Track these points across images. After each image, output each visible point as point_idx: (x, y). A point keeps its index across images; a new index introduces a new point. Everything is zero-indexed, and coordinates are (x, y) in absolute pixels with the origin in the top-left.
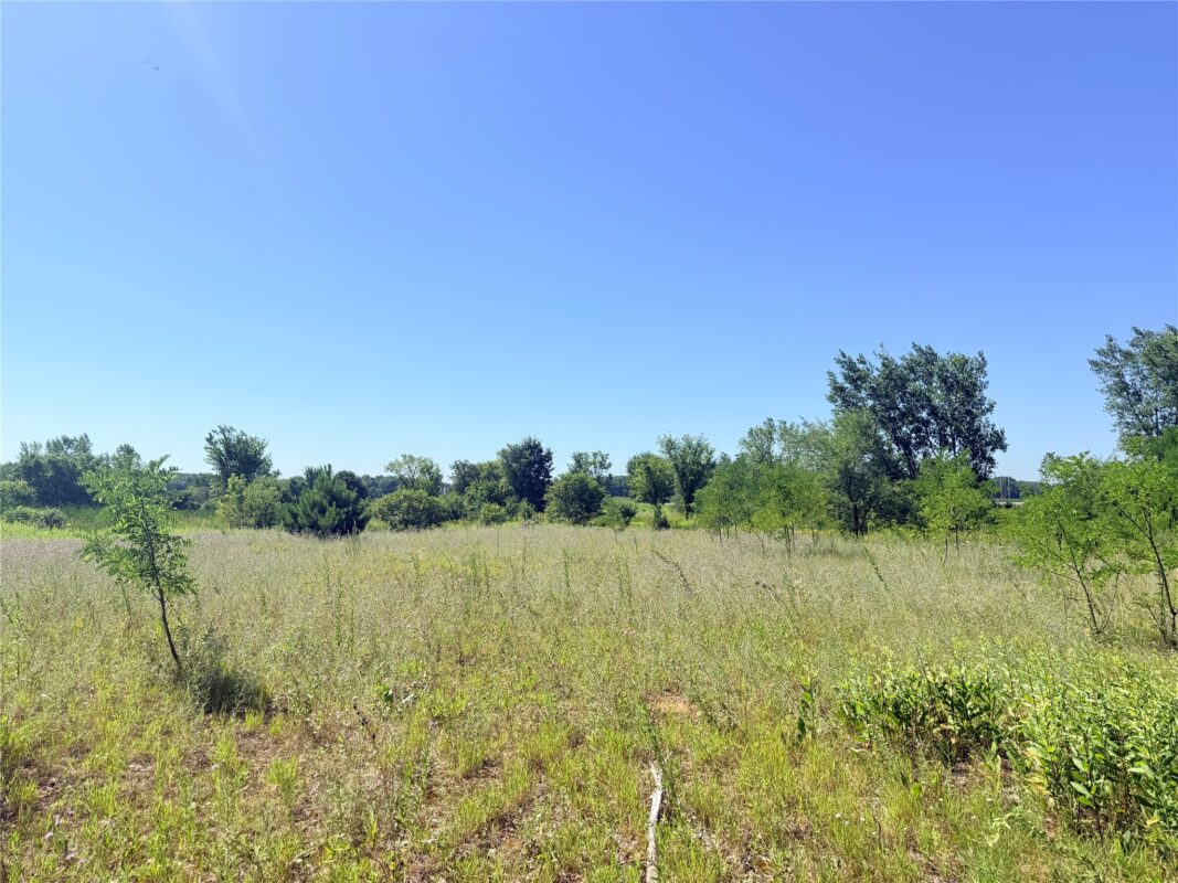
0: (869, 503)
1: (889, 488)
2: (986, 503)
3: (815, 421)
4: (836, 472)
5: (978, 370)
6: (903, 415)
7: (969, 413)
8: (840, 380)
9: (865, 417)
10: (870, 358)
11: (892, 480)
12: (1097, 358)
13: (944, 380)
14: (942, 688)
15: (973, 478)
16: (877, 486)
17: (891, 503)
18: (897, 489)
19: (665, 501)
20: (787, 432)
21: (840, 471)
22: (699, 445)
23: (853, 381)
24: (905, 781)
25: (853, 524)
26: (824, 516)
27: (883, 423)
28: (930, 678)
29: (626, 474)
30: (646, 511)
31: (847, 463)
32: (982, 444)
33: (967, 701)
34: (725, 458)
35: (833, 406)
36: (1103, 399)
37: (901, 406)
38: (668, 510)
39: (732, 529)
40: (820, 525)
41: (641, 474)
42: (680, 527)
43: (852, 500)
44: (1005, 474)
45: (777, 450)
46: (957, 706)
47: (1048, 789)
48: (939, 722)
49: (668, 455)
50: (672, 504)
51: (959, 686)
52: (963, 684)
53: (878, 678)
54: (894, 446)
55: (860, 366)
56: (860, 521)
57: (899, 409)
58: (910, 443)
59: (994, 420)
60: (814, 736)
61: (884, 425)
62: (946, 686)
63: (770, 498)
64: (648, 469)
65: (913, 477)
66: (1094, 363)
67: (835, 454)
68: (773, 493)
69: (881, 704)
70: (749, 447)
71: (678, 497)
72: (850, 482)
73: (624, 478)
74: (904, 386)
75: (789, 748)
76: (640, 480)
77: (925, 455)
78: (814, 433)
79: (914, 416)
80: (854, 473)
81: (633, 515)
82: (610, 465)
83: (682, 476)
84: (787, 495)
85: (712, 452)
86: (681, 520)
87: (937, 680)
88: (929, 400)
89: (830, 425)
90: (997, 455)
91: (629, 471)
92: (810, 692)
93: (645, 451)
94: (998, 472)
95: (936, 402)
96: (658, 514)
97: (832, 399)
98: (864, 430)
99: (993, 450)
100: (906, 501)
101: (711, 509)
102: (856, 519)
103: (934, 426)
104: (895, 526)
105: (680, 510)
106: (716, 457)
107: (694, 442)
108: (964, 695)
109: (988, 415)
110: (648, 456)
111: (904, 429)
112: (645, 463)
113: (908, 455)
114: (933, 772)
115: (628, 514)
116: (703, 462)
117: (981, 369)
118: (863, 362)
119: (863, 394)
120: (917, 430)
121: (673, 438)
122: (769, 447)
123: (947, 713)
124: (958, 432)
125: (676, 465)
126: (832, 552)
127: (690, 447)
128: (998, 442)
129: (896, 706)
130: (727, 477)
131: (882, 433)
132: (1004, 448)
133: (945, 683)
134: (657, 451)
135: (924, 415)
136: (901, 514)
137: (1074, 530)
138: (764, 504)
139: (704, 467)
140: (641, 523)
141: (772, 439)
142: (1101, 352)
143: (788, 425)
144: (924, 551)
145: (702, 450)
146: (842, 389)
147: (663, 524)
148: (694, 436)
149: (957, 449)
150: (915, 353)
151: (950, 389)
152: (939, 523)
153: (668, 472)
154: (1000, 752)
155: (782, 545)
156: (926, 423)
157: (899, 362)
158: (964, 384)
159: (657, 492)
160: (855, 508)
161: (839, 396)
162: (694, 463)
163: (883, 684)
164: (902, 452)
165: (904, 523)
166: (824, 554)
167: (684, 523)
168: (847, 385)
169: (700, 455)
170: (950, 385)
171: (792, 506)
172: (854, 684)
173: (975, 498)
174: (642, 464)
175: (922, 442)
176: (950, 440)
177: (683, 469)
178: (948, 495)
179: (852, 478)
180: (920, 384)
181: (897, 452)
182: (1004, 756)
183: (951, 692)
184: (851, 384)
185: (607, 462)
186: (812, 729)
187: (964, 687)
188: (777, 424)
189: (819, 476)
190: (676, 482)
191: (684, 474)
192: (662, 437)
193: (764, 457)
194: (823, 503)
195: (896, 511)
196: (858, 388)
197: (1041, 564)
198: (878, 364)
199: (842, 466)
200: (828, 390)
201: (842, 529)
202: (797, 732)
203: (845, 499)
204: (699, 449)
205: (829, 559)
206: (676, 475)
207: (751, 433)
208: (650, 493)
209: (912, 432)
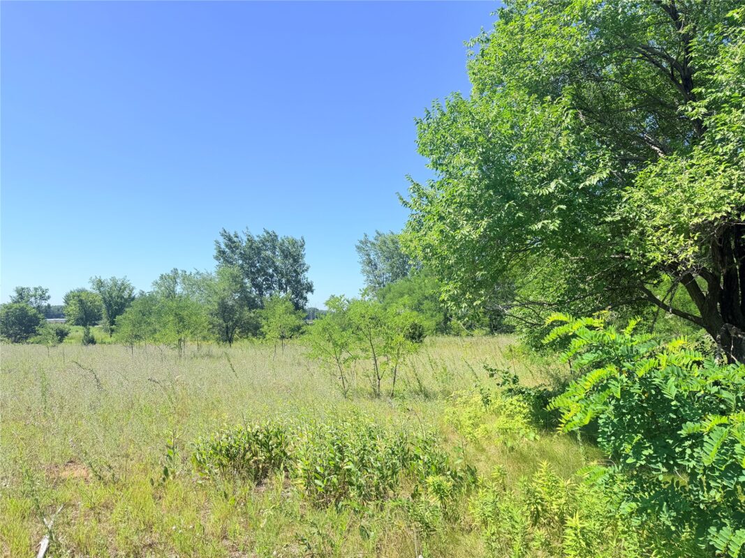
0: (235, 325)
1: (248, 314)
2: (302, 322)
3: (204, 272)
4: (216, 304)
5: (301, 247)
6: (258, 271)
7: (295, 271)
8: (223, 246)
9: (236, 270)
10: (240, 234)
11: (250, 309)
12: (358, 244)
13: (283, 251)
14: (256, 435)
15: (292, 308)
16: (241, 313)
17: (248, 323)
18: (252, 315)
19: (94, 324)
20: (186, 278)
21: (219, 304)
22: (123, 284)
23: (230, 248)
24: (226, 496)
25: (225, 337)
26: (205, 332)
27: (247, 274)
28: (249, 429)
29: (63, 304)
30: (77, 332)
31: (223, 299)
32: (300, 289)
33: (269, 441)
34: (142, 293)
35: (217, 263)
36: (360, 267)
37: (258, 265)
38: (95, 331)
39: (142, 343)
40: (204, 338)
41: (75, 304)
42: (105, 343)
43: (225, 322)
44: (313, 306)
45: (179, 289)
46: (264, 445)
47: (305, 486)
48: (253, 456)
49: (98, 292)
50: (100, 326)
51: (266, 433)
52: (267, 431)
53: (218, 434)
54: (253, 289)
55: (235, 239)
56: (230, 335)
57: (256, 267)
58: (262, 287)
59: (309, 277)
60: (174, 477)
61: (247, 276)
62: (258, 434)
63: (169, 321)
64: (81, 301)
65: (262, 308)
66: (358, 248)
67: (216, 293)
68: (172, 318)
69: (218, 449)
70: (160, 286)
71: (105, 321)
72: (225, 311)
73: (61, 307)
74: (259, 253)
75: (156, 488)
76: (74, 309)
77: (271, 295)
78: (204, 279)
79: (265, 271)
80: (228, 305)
81: (66, 334)
82: (49, 297)
83: (109, 306)
84: (181, 320)
85: (133, 289)
86: (106, 337)
87: (253, 431)
88: (273, 262)
89: (214, 274)
90: (309, 295)
91: (66, 302)
92: (173, 449)
93: (80, 287)
94: (308, 306)
95: (277, 264)
96: (87, 334)
97: (217, 258)
98: (234, 278)
99: (306, 293)
100: (257, 322)
101: (126, 329)
102: (227, 333)
103: (275, 278)
104: (251, 337)
105: (106, 331)
106: (136, 293)
107: (119, 282)
108: (267, 437)
109: (305, 273)
110: (83, 291)
111: (259, 279)
112: (78, 296)
113: (261, 294)
114: (245, 488)
115: (62, 335)
116: (126, 297)
117: (302, 246)
118: (237, 237)
119: (236, 257)
120: (266, 280)
121: (103, 279)
122: (174, 288)
123: (258, 449)
124: (288, 282)
125: (104, 298)
126: (209, 355)
127: (115, 286)
128: (310, 288)
129: (227, 450)
130: (140, 307)
131: (246, 280)
132: (312, 291)
133: (257, 432)
134: (89, 287)
135: (271, 271)
136: (253, 330)
137: (336, 336)
138: (165, 325)
139: (126, 300)
140: (72, 341)
141: (176, 282)
142: (361, 242)
143: (188, 273)
144: (263, 353)
145: (125, 288)
146: (224, 252)
147: (92, 341)
148: (119, 277)
149: (288, 291)
150: (265, 234)
151: (286, 257)
152: (272, 334)
153: (97, 303)
154: (285, 468)
155: (176, 352)
156: (272, 276)
157: (256, 239)
158: (293, 255)
159: (87, 317)
160: (227, 327)
161: (222, 257)
162: (118, 297)
163: (220, 438)
164: (257, 292)
165: (256, 335)
166: (202, 357)
167: (109, 340)
168: (227, 250)
169: (123, 292)
170: (286, 255)
171: (184, 326)
172: (200, 439)
173: (293, 320)
174: (77, 297)
175: (269, 288)
176: (285, 286)
177: (110, 301)
178: (277, 318)
179: (226, 308)
180: (269, 253)
181: (255, 292)
182: (287, 471)
183: (261, 437)
184: (229, 250)
185: (47, 295)
186: (173, 473)
187: (268, 433)
188: (180, 272)
189: (204, 307)
190: (104, 311)
191: (110, 305)
192: (94, 278)
193: (170, 294)
194: (205, 324)
195: (251, 328)
196: (233, 252)
197: (320, 357)
198: (245, 238)
199: (220, 301)
200: (215, 253)
201: (218, 340)
202: (163, 476)
203: (221, 321)
204: (122, 287)
205: (206, 360)
206: (104, 306)
207: (162, 277)
208: (82, 319)
209: (263, 281)
